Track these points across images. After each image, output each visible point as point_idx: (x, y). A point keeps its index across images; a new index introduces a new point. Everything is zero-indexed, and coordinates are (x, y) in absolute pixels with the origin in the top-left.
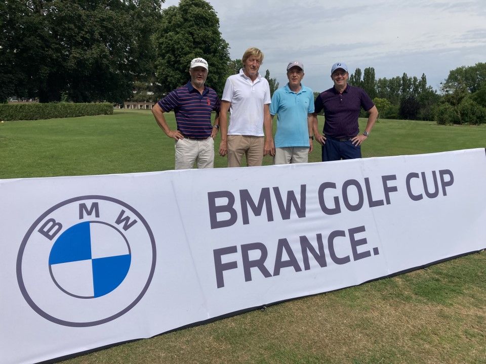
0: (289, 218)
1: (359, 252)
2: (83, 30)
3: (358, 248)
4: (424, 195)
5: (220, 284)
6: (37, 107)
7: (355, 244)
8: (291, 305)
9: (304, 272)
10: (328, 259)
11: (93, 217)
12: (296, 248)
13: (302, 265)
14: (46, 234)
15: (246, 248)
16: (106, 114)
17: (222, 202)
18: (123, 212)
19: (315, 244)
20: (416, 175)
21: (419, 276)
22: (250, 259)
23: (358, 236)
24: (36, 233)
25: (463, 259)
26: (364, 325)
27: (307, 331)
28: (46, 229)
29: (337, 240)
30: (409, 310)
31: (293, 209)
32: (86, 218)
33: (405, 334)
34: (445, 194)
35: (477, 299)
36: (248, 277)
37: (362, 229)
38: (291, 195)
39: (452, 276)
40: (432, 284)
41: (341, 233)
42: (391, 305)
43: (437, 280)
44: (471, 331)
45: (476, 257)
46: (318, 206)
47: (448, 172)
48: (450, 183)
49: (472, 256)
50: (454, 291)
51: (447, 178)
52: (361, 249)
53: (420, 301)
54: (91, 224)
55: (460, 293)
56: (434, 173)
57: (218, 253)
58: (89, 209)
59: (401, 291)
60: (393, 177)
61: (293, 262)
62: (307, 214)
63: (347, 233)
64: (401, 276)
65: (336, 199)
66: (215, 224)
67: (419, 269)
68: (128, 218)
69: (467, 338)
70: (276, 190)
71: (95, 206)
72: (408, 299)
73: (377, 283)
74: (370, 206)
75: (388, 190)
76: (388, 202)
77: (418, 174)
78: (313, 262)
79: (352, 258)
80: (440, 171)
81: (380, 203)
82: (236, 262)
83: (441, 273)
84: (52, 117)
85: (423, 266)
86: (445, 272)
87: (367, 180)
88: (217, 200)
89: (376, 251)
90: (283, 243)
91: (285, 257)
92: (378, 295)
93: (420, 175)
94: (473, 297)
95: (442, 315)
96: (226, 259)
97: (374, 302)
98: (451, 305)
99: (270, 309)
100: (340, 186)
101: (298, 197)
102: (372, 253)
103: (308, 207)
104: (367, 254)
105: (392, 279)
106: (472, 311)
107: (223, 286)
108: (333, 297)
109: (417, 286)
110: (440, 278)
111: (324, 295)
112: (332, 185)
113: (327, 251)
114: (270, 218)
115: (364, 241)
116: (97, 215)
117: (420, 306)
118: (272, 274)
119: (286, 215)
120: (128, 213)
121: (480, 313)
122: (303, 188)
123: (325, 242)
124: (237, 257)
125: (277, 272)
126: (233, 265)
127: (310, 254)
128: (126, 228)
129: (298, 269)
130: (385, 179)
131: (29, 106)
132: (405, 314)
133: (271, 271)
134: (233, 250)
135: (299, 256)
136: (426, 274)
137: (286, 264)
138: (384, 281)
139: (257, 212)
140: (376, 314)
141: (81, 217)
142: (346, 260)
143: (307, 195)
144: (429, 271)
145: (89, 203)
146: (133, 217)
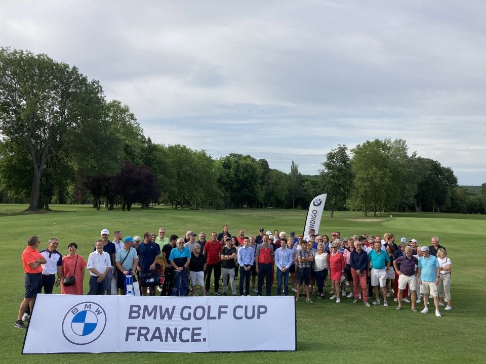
0: (163, 319)
3: (195, 336)
4: (244, 317)
5: (127, 340)
7: (193, 335)
9: (164, 342)
10: (178, 339)
11: (88, 309)
12: (163, 332)
13: (164, 339)
14: (73, 313)
15: (141, 328)
17: (135, 309)
18: (98, 308)
19: (173, 332)
22: (141, 333)
23: (196, 332)
24: (71, 312)
28: (73, 311)
29: (184, 332)
31: (166, 315)
32: (86, 309)
34: (259, 317)
36: (138, 340)
37: (200, 329)
38: (167, 310)
41: (188, 329)
46: (179, 316)
47: (265, 307)
48: (264, 313)
51: (262, 310)
52: (196, 338)
54: (87, 311)
56: (254, 307)
57: (129, 328)
58: (88, 306)
60: (226, 307)
61: (160, 337)
62: (173, 319)
63: (191, 330)
65: (190, 314)
66: (130, 317)
68: (99, 311)
70: (161, 307)
71: (90, 305)
74: (208, 319)
75: (220, 312)
76: (219, 318)
77: (243, 306)
78: (170, 339)
79: (190, 340)
80: (258, 306)
81: (215, 318)
87: (209, 307)
88: (133, 308)
89: (205, 340)
90: (158, 329)
91: (157, 335)
96: (131, 331)
100: (193, 308)
101: (170, 311)
102: (202, 340)
103: (174, 316)
104: (199, 340)
112: (190, 308)
113: (178, 335)
114: (155, 318)
115: (199, 334)
116: (90, 308)
119: (162, 317)
120: (100, 309)
122: (174, 308)
123: (178, 332)
124: (136, 331)
125: (151, 340)
126: (134, 334)
127: (169, 335)
128: (98, 314)
129: (162, 340)
130: (220, 307)
133: (149, 339)
134: (135, 328)
135: (164, 336)
137: (157, 338)
139: (150, 315)
142: (187, 341)
143: (175, 311)
145: (88, 304)
146: (101, 310)
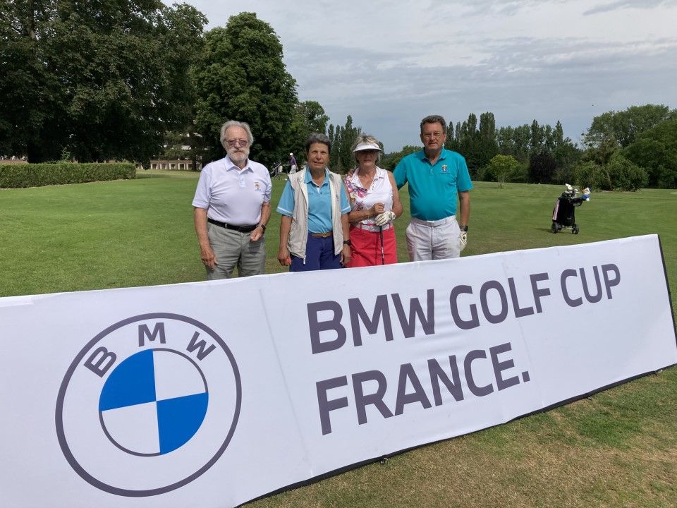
0: (413, 335)
1: (504, 378)
2: (93, 61)
3: (503, 372)
4: (584, 300)
5: (326, 428)
6: (26, 168)
7: (499, 367)
8: (418, 454)
9: (434, 408)
10: (465, 389)
11: (157, 343)
12: (424, 376)
13: (431, 398)
14: (95, 369)
15: (359, 379)
16: (125, 178)
17: (325, 316)
18: (197, 335)
19: (447, 370)
20: (572, 273)
21: (582, 408)
22: (365, 394)
23: (502, 358)
24: (81, 366)
25: (635, 383)
26: (518, 479)
27: (445, 490)
28: (94, 362)
29: (476, 363)
30: (575, 457)
31: (418, 322)
32: (149, 345)
33: (573, 491)
34: (610, 297)
35: (661, 440)
36: (362, 419)
37: (506, 347)
38: (415, 303)
39: (625, 408)
40: (601, 420)
41: (481, 354)
42: (550, 451)
43: (607, 414)
44: (658, 483)
45: (652, 379)
46: (451, 318)
47: (613, 267)
48: (616, 282)
49: (647, 379)
50: (631, 428)
51: (612, 275)
52: (506, 374)
53: (587, 444)
54: (154, 352)
55: (638, 431)
56: (595, 269)
57: (322, 387)
58: (152, 333)
59: (561, 430)
60: (544, 277)
61: (420, 396)
62: (436, 330)
63: (488, 354)
64: (559, 409)
65: (473, 308)
66: (318, 347)
67: (581, 399)
68: (203, 343)
69: (653, 493)
70: (396, 298)
71: (160, 327)
72: (571, 441)
73: (528, 420)
74: (517, 316)
75: (538, 294)
76: (539, 310)
77: (575, 271)
78: (446, 394)
79: (495, 387)
80: (602, 266)
81: (529, 311)
82: (346, 398)
83: (610, 404)
84: (48, 183)
85: (587, 394)
86: (616, 401)
87: (511, 281)
88: (319, 313)
89: (526, 377)
90: (407, 370)
91: (410, 389)
92: (532, 437)
93: (578, 273)
94: (655, 436)
95: (617, 462)
96: (333, 394)
97: (528, 447)
98: (629, 448)
99: (393, 461)
100: (477, 290)
101: (424, 306)
102: (521, 379)
103: (437, 319)
104: (514, 381)
105: (548, 413)
106: (656, 456)
107: (330, 431)
108: (472, 440)
109: (582, 422)
110: (610, 412)
111: (461, 439)
112: (467, 289)
113: (462, 378)
114: (389, 336)
115: (509, 364)
116: (163, 341)
117: (588, 451)
118: (394, 413)
119: (409, 331)
120: (204, 336)
121: (665, 459)
122: (431, 294)
123: (461, 366)
124: (347, 391)
125: (399, 411)
126: (342, 403)
127: (441, 384)
128: (201, 356)
129: (427, 405)
130: (535, 278)
131: (15, 168)
132: (570, 462)
133: (392, 409)
134: (341, 381)
135: (427, 387)
136: (591, 406)
137: (411, 399)
138: (538, 416)
139: (372, 329)
140: (533, 463)
141: (142, 343)
142: (488, 390)
143: (436, 303)
144: (595, 401)
145: (151, 324)
146: (210, 341)
